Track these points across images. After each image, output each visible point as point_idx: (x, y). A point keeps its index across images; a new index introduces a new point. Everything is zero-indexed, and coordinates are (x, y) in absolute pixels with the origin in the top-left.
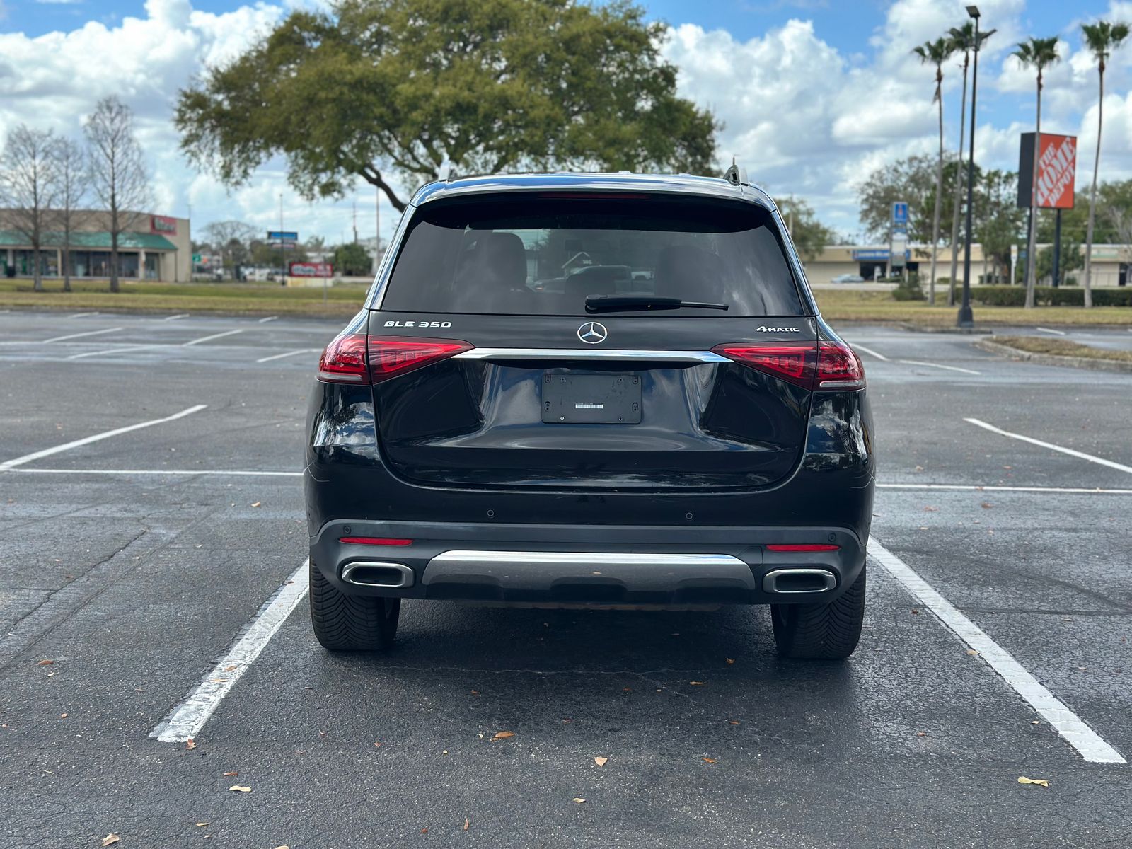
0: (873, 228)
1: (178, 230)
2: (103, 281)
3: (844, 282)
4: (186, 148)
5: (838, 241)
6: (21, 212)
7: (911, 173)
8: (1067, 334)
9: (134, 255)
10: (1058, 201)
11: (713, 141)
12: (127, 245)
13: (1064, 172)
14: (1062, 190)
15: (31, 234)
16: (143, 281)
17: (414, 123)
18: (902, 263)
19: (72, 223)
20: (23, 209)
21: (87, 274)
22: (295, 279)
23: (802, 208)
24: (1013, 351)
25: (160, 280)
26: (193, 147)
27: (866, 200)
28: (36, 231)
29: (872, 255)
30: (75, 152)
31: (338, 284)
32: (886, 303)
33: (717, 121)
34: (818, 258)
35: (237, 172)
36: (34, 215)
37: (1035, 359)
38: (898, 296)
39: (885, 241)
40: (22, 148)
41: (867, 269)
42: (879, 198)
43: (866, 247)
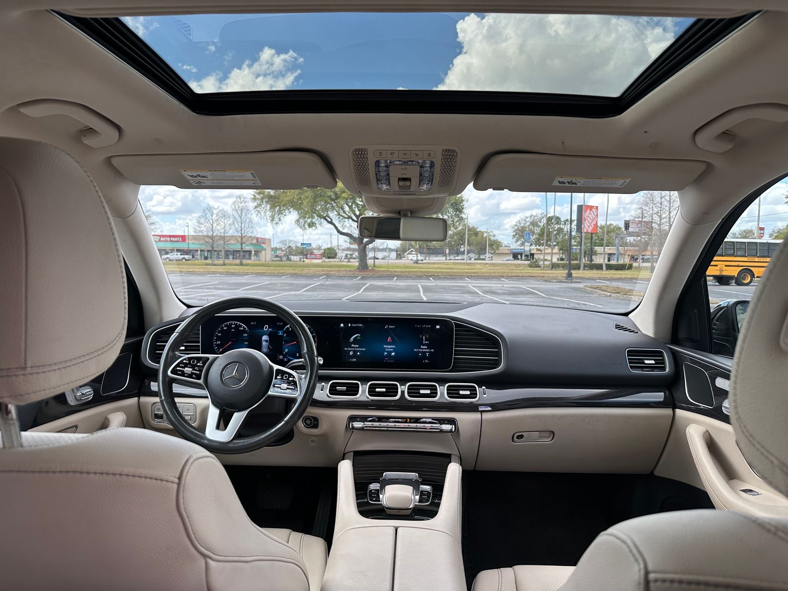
0: (517, 241)
1: (266, 242)
2: (238, 261)
3: (507, 260)
4: (256, 209)
5: (504, 246)
6: (208, 236)
7: (531, 221)
8: (610, 282)
9: (250, 252)
10: (591, 230)
11: (463, 206)
12: (247, 248)
13: (593, 219)
14: (593, 226)
15: (211, 244)
16: (254, 261)
17: (344, 198)
18: (529, 254)
19: (226, 240)
20: (208, 235)
21: (233, 259)
22: (308, 260)
23: (491, 234)
24: (601, 292)
25: (260, 261)
26: (258, 209)
27: (515, 231)
28: (213, 244)
29: (517, 251)
30: (227, 214)
31: (324, 261)
32: (526, 268)
33: (465, 199)
34: (497, 252)
35: (276, 219)
36: (212, 237)
37: (613, 296)
38: (530, 266)
39: (521, 246)
40: (208, 213)
41: (515, 256)
42: (519, 230)
43: (514, 248)
